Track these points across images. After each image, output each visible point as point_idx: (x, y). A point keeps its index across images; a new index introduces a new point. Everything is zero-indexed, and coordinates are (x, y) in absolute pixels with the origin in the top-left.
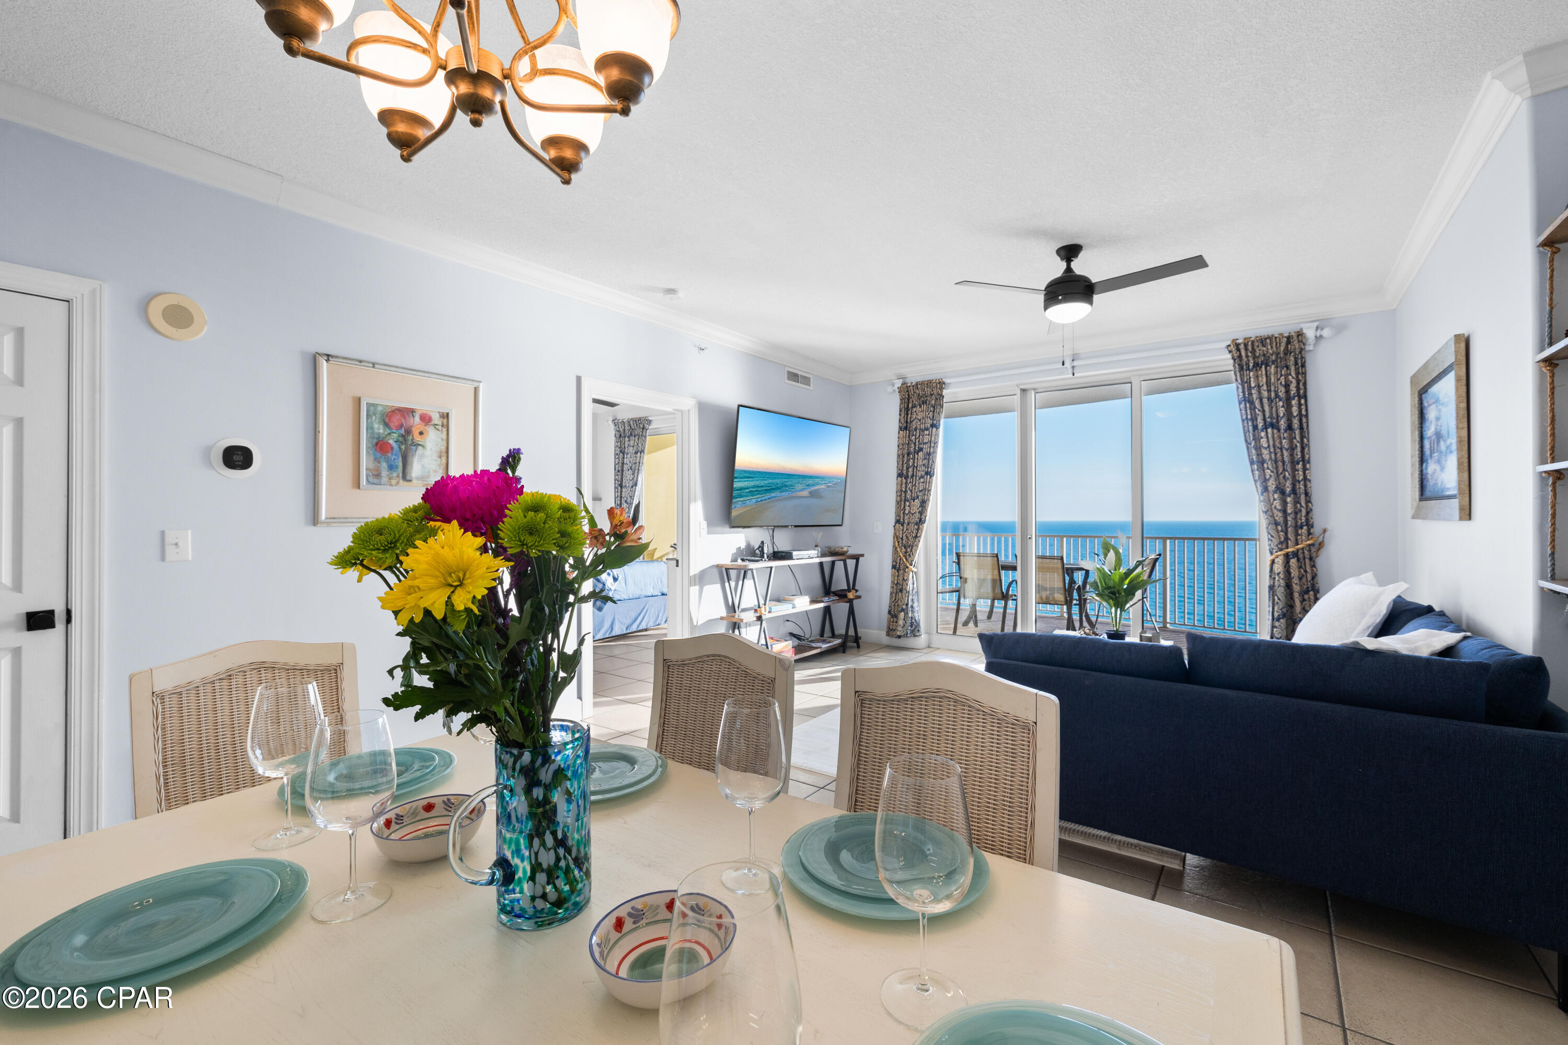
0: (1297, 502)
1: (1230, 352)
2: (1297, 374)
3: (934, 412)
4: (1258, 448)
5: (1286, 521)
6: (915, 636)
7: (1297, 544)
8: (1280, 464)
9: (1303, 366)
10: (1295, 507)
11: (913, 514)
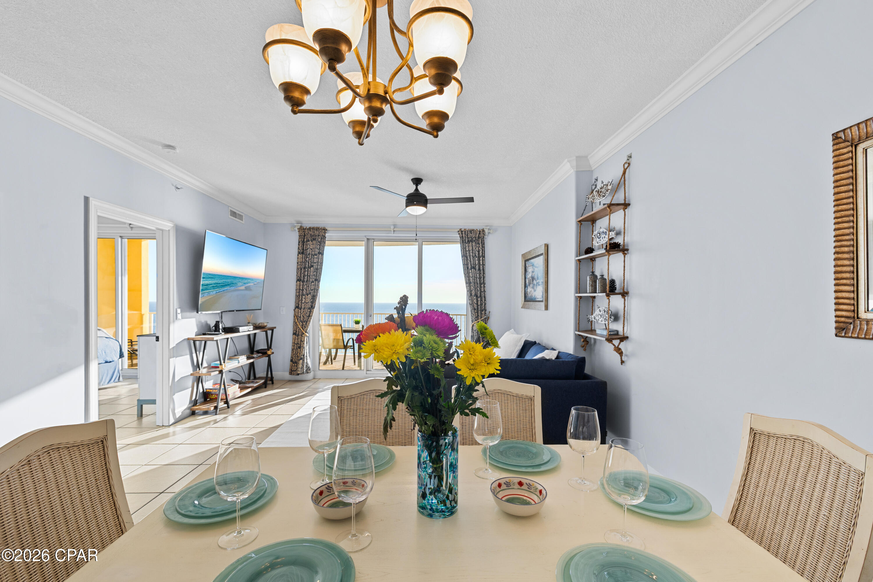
0: (481, 300)
1: (459, 234)
2: (482, 247)
3: (320, 245)
4: (469, 277)
5: (478, 308)
6: (308, 373)
7: (481, 318)
8: (476, 284)
9: (484, 244)
10: (481, 302)
11: (307, 303)
